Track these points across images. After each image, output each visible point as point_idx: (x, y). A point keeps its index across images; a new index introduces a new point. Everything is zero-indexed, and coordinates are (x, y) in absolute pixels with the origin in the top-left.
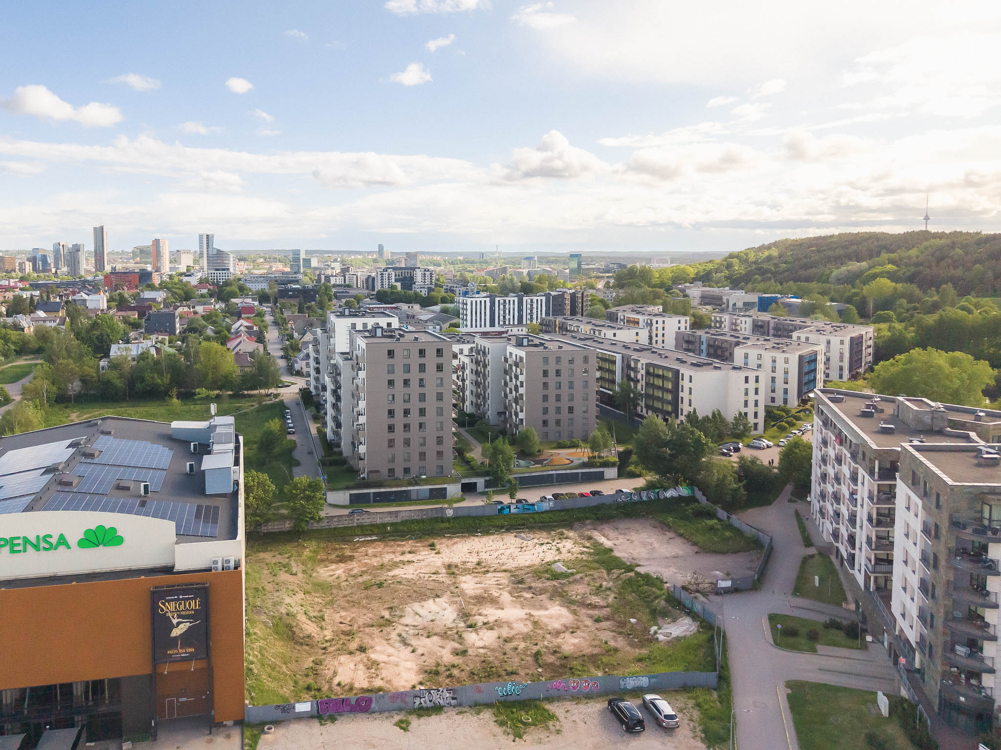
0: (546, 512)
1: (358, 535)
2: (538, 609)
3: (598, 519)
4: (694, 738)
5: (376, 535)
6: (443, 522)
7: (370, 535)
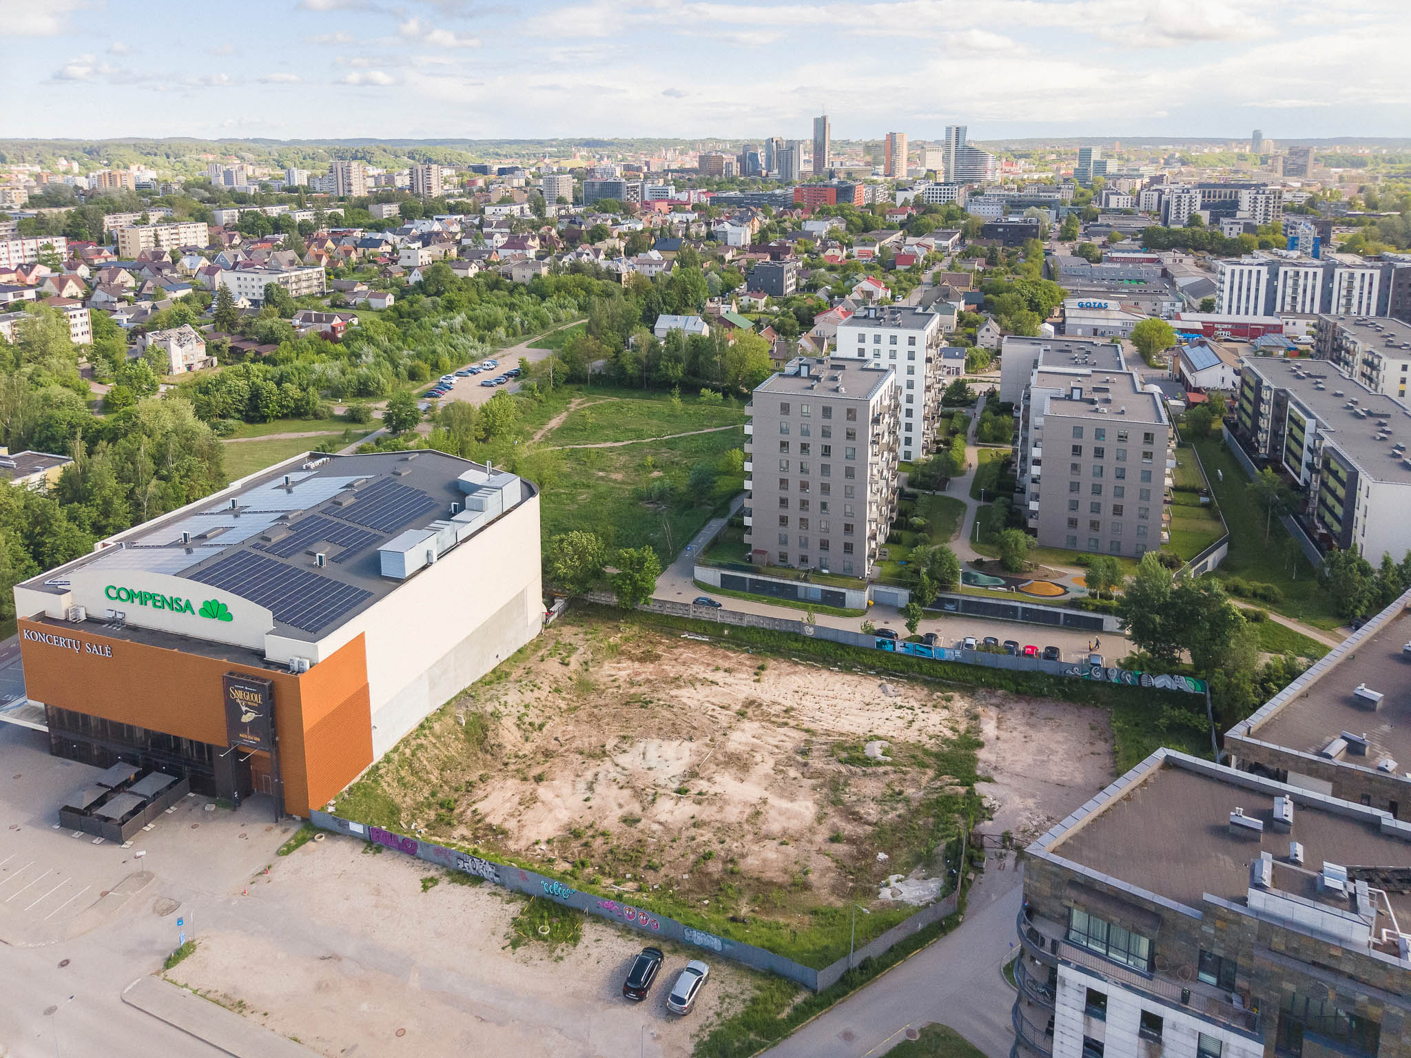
0: (947, 662)
1: (689, 632)
2: (782, 797)
3: (1018, 692)
4: (692, 1036)
5: (710, 636)
6: (796, 640)
7: (702, 634)
